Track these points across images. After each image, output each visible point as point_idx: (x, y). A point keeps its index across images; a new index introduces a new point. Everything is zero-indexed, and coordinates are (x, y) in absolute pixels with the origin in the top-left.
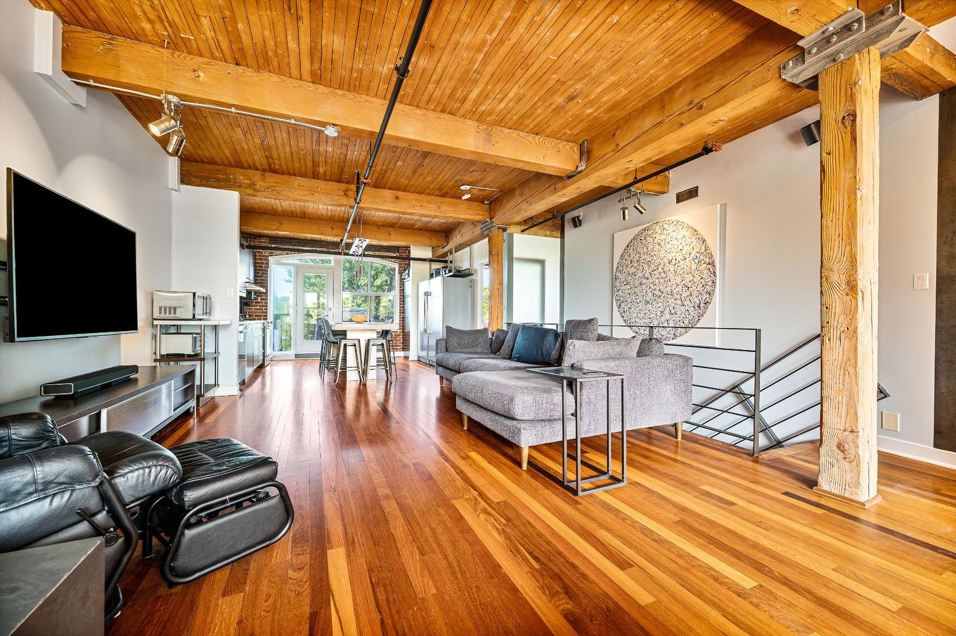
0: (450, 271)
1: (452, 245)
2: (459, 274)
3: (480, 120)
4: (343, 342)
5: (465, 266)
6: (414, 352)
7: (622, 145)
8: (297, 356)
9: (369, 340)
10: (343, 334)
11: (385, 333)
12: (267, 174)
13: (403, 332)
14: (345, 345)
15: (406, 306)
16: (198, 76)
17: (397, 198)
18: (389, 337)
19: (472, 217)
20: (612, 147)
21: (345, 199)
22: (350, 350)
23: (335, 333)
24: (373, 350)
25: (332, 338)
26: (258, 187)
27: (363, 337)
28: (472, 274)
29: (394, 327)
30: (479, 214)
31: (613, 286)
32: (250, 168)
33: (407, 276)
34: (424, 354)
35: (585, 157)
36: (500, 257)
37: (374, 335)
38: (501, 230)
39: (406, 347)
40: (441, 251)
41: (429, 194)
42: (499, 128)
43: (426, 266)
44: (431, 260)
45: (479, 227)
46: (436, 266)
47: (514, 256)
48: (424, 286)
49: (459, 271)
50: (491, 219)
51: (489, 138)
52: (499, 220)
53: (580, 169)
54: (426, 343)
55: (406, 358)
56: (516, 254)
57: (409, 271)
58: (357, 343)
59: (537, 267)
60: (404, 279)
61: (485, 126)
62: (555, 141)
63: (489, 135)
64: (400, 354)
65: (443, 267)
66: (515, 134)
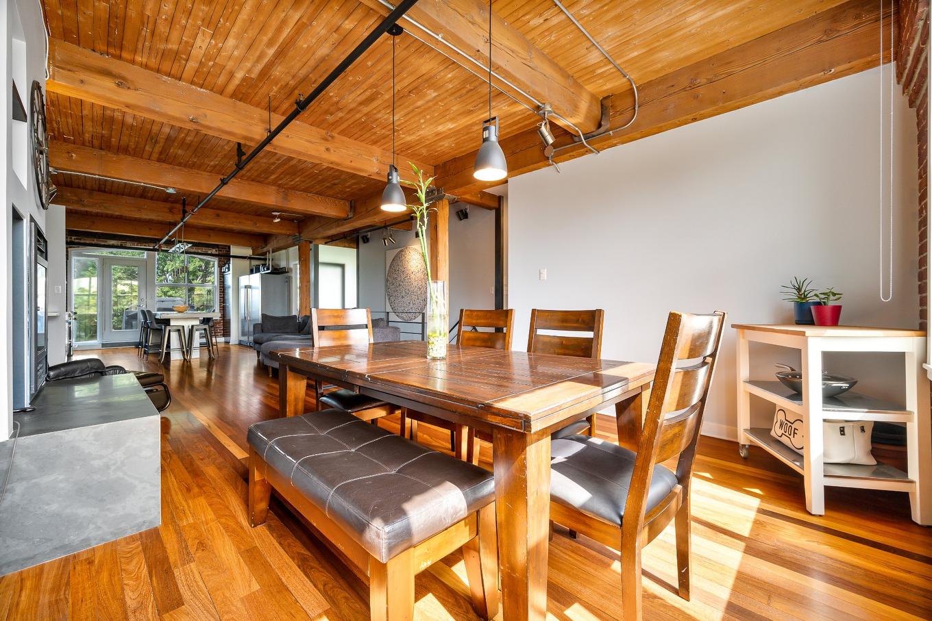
0: (268, 269)
1: (269, 248)
2: (277, 271)
3: (279, 186)
4: (168, 328)
5: (283, 264)
6: (235, 336)
7: (370, 209)
8: (103, 345)
9: (192, 326)
10: (167, 322)
11: (206, 321)
12: (95, 193)
13: (223, 320)
14: (170, 331)
15: (226, 297)
16: (72, 156)
17: (218, 215)
18: (211, 324)
19: (284, 232)
20: (365, 209)
21: (171, 215)
22: (174, 336)
23: (160, 321)
24: (197, 334)
25: (156, 326)
26: (85, 202)
27: (187, 324)
28: (288, 272)
29: (216, 316)
30: (289, 230)
31: (386, 286)
32: (79, 187)
33: (227, 270)
34: (245, 339)
35: (352, 210)
36: (308, 261)
37: (197, 322)
38: (308, 242)
39: (226, 333)
40: (260, 251)
41: (246, 214)
42: (293, 191)
43: (247, 262)
44: (250, 258)
45: (291, 238)
46: (255, 263)
47: (320, 261)
48: (244, 280)
49: (276, 269)
50: (300, 234)
51: (286, 196)
52: (305, 236)
53: (349, 217)
54: (246, 329)
55: (227, 343)
56: (321, 260)
57: (229, 266)
58: (181, 329)
59: (339, 270)
60: (224, 272)
61: (283, 190)
62: (333, 199)
63: (287, 195)
64: (221, 340)
65: (262, 265)
66: (304, 195)
